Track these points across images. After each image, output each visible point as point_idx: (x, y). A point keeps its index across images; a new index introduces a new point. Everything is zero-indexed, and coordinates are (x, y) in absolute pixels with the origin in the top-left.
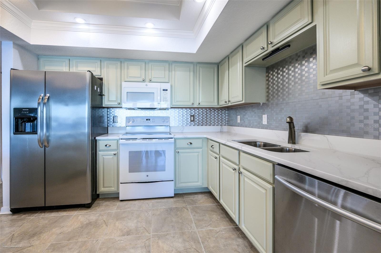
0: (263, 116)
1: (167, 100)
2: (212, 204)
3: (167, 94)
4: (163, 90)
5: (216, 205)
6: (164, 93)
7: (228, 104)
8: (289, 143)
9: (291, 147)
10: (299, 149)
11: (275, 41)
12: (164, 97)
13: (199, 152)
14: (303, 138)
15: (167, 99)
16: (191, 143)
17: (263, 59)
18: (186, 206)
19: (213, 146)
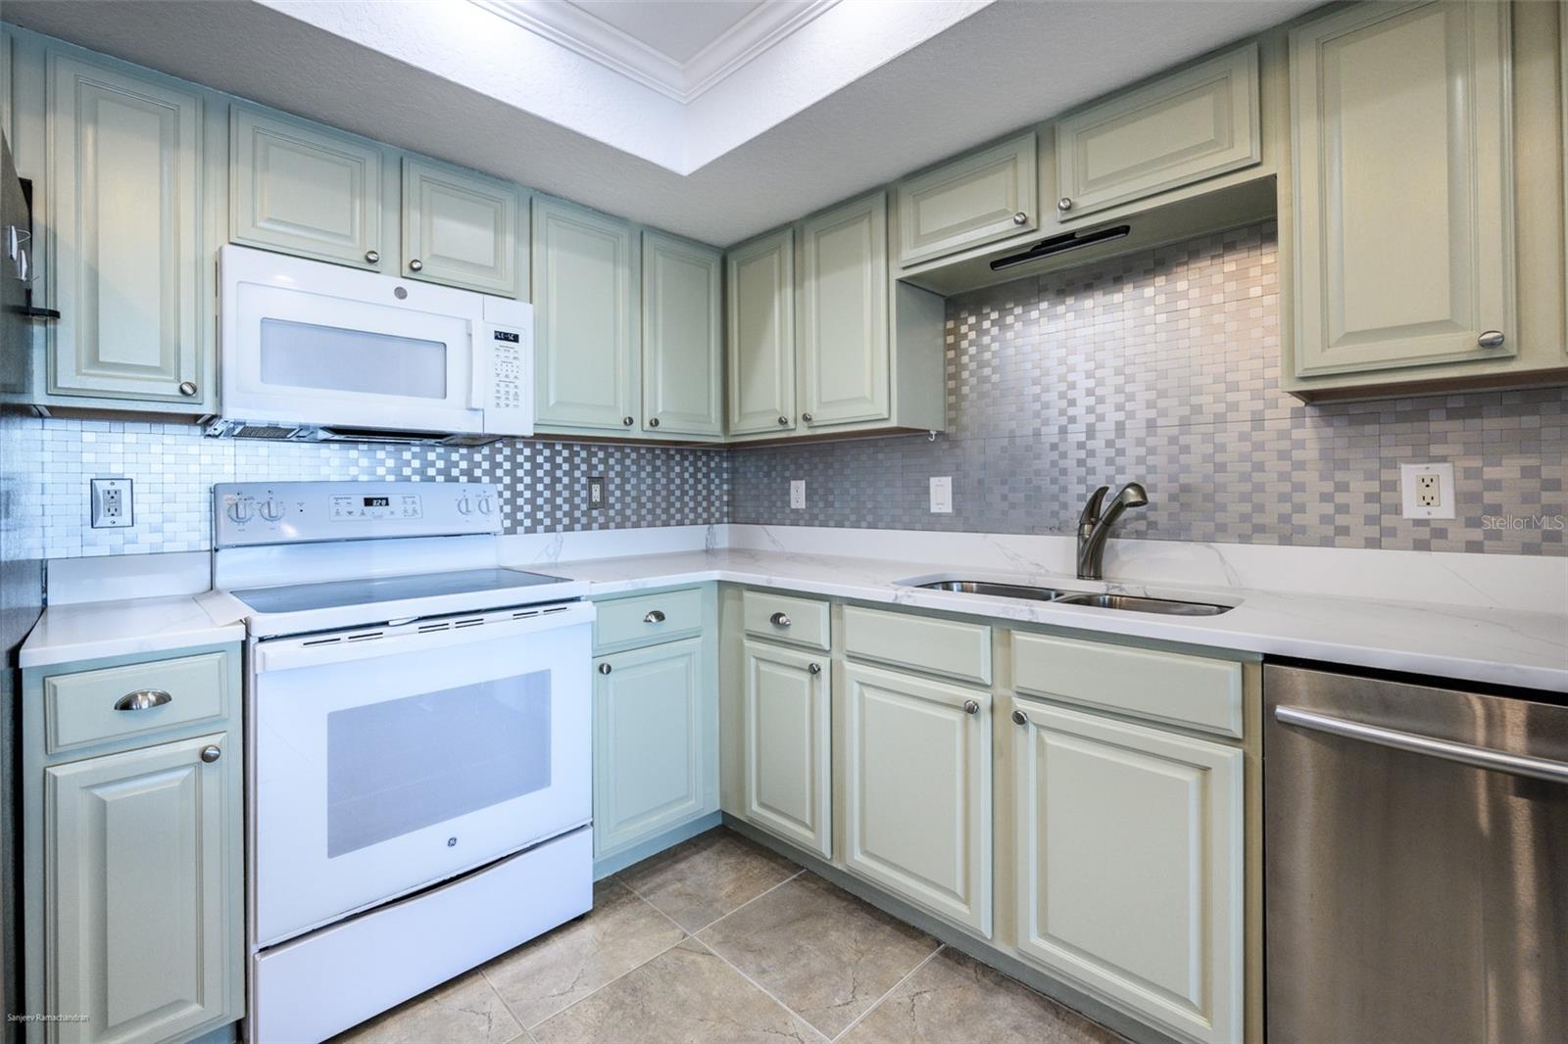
0: (934, 481)
1: (516, 393)
2: (779, 881)
3: (515, 358)
4: (496, 338)
5: (795, 880)
6: (503, 354)
7: (794, 430)
8: (1080, 576)
9: (1108, 589)
10: (1144, 596)
11: (1086, 201)
12: (503, 373)
13: (690, 654)
14: (1124, 558)
15: (516, 387)
16: (660, 616)
17: (994, 265)
18: (685, 936)
19: (780, 615)
